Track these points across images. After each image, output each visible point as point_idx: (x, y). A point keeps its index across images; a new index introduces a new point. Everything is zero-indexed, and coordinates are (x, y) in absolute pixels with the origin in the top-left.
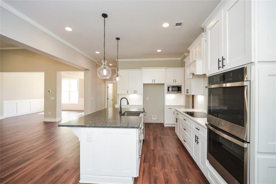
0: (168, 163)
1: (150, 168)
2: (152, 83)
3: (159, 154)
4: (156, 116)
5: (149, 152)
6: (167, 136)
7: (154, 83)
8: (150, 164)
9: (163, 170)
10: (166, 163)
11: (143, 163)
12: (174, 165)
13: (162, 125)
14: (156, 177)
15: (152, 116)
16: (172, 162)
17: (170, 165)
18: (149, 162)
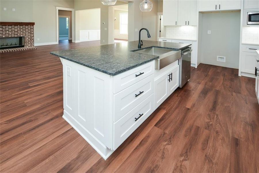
0: (203, 149)
1: (158, 141)
2: (214, 10)
3: (194, 121)
4: (225, 57)
5: (177, 111)
6: (234, 94)
7: (218, 9)
8: (165, 134)
9: (182, 159)
10: (200, 146)
11: (153, 125)
12: (214, 161)
13: (234, 72)
14: (157, 166)
15: (218, 57)
16: (215, 150)
17: (206, 156)
18: (166, 128)
